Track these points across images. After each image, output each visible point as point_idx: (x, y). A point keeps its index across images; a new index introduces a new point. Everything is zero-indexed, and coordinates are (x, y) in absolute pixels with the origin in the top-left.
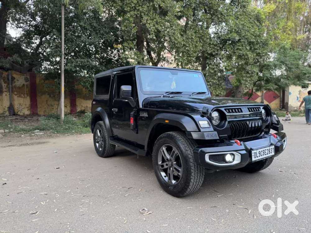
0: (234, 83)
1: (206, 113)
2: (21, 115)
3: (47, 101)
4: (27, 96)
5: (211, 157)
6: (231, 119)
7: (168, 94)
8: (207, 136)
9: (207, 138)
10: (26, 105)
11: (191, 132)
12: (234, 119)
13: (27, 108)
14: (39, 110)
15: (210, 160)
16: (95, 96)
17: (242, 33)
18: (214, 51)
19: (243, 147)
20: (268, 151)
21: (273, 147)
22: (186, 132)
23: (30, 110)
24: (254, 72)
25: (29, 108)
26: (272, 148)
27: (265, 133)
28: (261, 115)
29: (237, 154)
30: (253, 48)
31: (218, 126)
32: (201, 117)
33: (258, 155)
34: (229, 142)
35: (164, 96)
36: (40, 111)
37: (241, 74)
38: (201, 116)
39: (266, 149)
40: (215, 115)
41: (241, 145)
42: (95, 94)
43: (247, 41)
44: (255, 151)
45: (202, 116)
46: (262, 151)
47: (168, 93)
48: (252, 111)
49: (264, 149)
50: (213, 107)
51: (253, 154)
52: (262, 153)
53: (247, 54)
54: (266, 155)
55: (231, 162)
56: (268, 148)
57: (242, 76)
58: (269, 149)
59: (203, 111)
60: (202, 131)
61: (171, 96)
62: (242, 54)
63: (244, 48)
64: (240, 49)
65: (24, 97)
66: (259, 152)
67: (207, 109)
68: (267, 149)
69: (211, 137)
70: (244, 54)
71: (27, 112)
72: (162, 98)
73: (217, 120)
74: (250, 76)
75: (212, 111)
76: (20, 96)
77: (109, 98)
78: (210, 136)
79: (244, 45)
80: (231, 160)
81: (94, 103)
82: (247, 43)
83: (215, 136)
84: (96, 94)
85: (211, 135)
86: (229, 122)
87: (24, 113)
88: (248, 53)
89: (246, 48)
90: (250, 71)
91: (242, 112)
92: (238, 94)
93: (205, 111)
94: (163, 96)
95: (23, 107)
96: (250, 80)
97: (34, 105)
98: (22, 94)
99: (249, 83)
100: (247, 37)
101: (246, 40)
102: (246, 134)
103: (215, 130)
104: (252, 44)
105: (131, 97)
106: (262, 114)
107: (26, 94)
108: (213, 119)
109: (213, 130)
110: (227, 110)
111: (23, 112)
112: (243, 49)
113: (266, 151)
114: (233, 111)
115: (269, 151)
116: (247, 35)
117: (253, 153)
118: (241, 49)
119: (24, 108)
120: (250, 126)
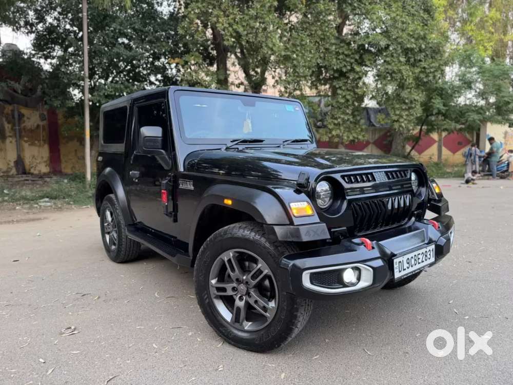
0: (381, 120)
1: (305, 185)
2: (36, 174)
3: (76, 151)
4: (45, 143)
5: (314, 278)
6: (353, 195)
7: (236, 144)
8: (305, 235)
9: (305, 238)
10: (42, 157)
11: (275, 227)
12: (359, 194)
13: (45, 162)
14: (63, 165)
15: (312, 283)
16: (102, 146)
17: (392, 33)
18: (345, 66)
19: (376, 253)
20: (424, 256)
21: (433, 247)
22: (264, 225)
23: (49, 166)
24: (415, 100)
25: (48, 162)
26: (431, 250)
27: (416, 220)
28: (410, 185)
29: (366, 268)
30: (412, 60)
31: (327, 210)
32: (294, 193)
33: (406, 265)
34: (349, 244)
35: (227, 149)
36: (64, 168)
37: (392, 104)
38: (294, 191)
39: (420, 252)
40: (323, 187)
41: (373, 248)
42: (102, 142)
43: (401, 47)
44: (400, 259)
45: (298, 192)
46: (412, 257)
47: (237, 142)
48: (394, 178)
49: (416, 253)
50: (318, 171)
51: (396, 264)
52: (413, 260)
53: (400, 70)
54: (419, 263)
55: (353, 285)
56: (424, 250)
57: (393, 108)
58: (426, 252)
59: (298, 182)
60: (295, 224)
61: (241, 147)
62: (391, 70)
63: (395, 60)
64: (388, 61)
65: (40, 146)
66: (408, 259)
67: (306, 177)
68: (423, 253)
69: (314, 235)
70: (395, 70)
71: (44, 169)
72: (223, 153)
73: (326, 199)
74: (407, 108)
75: (316, 180)
76: (32, 144)
77: (124, 151)
78: (312, 233)
79: (395, 55)
80: (354, 280)
81: (100, 158)
82: (400, 51)
83: (322, 232)
84: (104, 142)
85: (314, 231)
86: (350, 202)
87: (40, 171)
88: (402, 68)
89: (399, 59)
90: (408, 98)
91: (374, 179)
92: (398, 137)
93: (303, 181)
94: (225, 148)
95: (38, 161)
96: (407, 115)
97: (55, 159)
98: (36, 140)
99: (405, 120)
100: (400, 40)
101: (399, 46)
102: (383, 223)
103: (322, 219)
104: (410, 53)
105: (162, 149)
106: (411, 183)
107: (43, 140)
108: (319, 197)
109: (319, 221)
110: (346, 178)
111: (39, 169)
112: (393, 61)
113: (420, 256)
114: (357, 179)
115: (426, 256)
116: (401, 38)
117: (396, 262)
118: (390, 62)
119: (40, 163)
120: (390, 207)
